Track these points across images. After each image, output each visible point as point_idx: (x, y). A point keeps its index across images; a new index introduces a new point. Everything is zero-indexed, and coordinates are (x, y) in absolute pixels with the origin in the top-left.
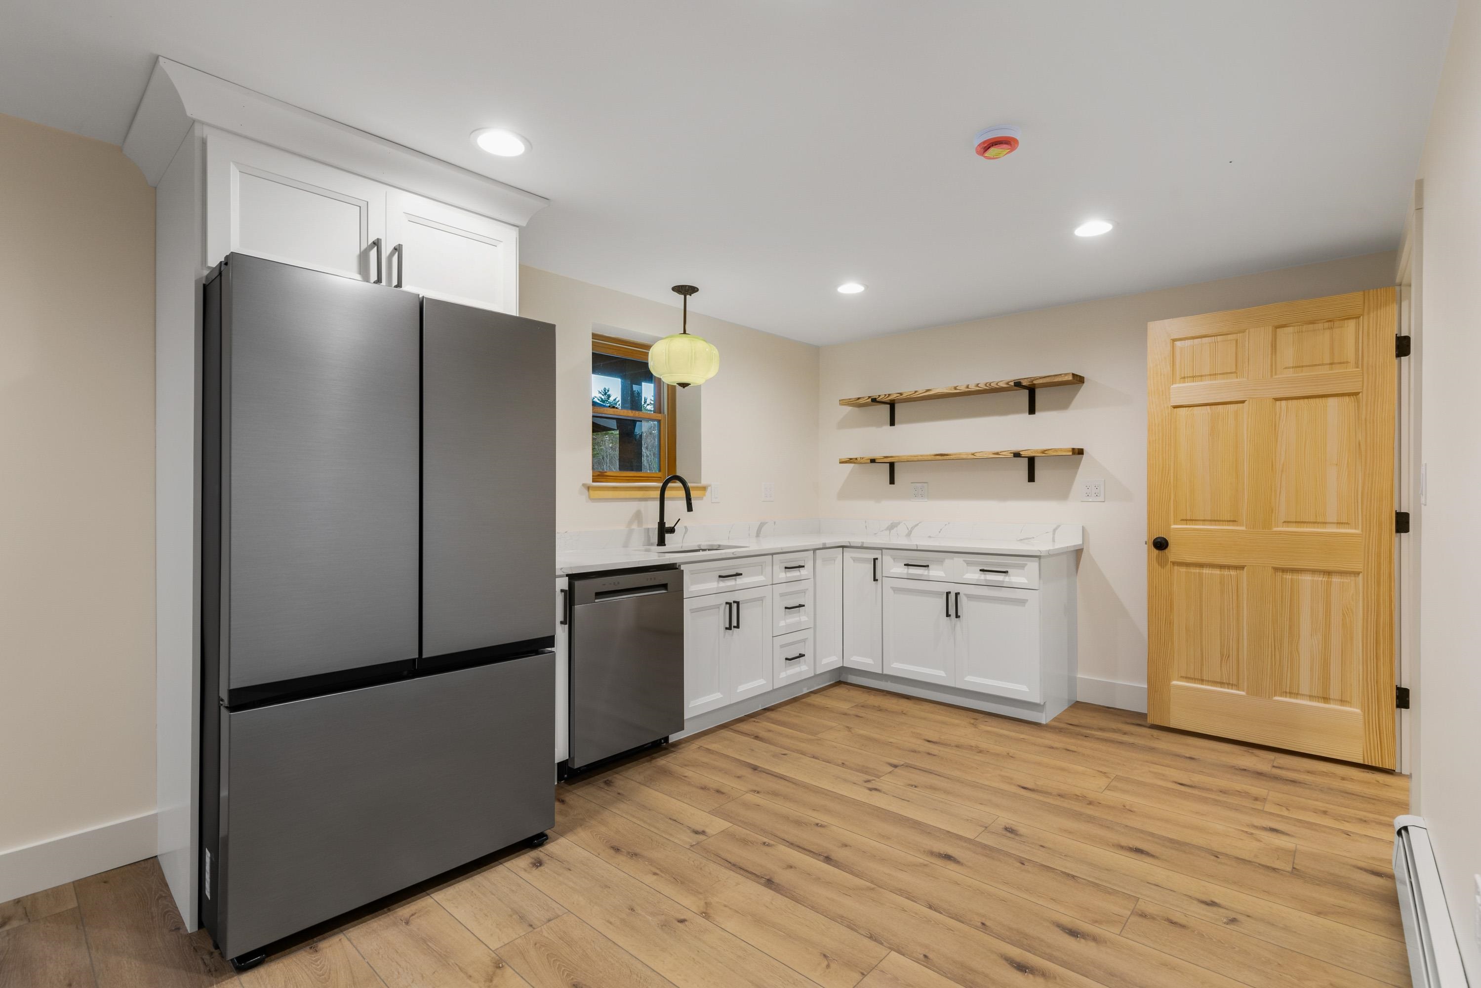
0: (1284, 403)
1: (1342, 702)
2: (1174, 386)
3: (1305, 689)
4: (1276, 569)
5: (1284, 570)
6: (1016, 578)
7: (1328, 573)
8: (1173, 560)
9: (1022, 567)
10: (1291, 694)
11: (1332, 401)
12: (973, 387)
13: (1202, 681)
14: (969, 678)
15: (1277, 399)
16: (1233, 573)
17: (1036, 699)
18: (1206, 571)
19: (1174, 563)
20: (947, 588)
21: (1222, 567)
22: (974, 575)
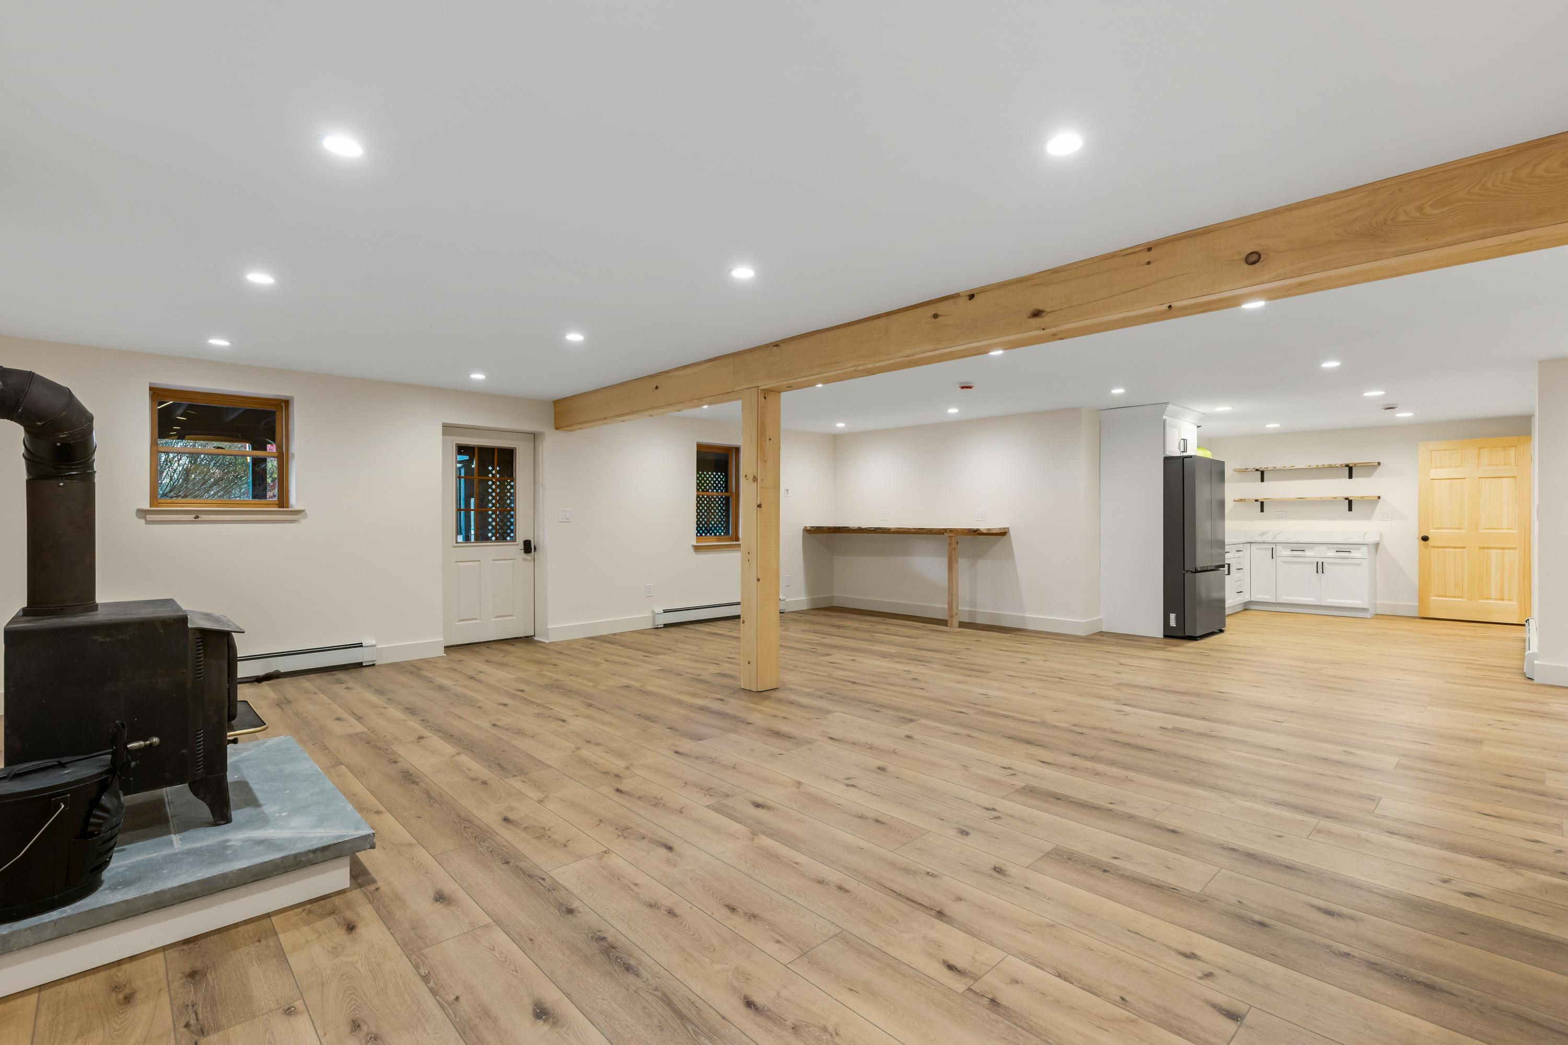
0: (1483, 479)
1: (1509, 600)
2: (1432, 470)
3: (1493, 596)
4: (1480, 548)
5: (1484, 548)
6: (1355, 554)
7: (1503, 549)
8: (1432, 545)
9: (1359, 549)
10: (1487, 599)
11: (1505, 479)
12: (1320, 466)
13: (1445, 596)
14: (1329, 600)
15: (1480, 478)
16: (1460, 550)
17: (1366, 606)
18: (1447, 550)
19: (1432, 547)
20: (1315, 560)
21: (1455, 548)
22: (1332, 553)
